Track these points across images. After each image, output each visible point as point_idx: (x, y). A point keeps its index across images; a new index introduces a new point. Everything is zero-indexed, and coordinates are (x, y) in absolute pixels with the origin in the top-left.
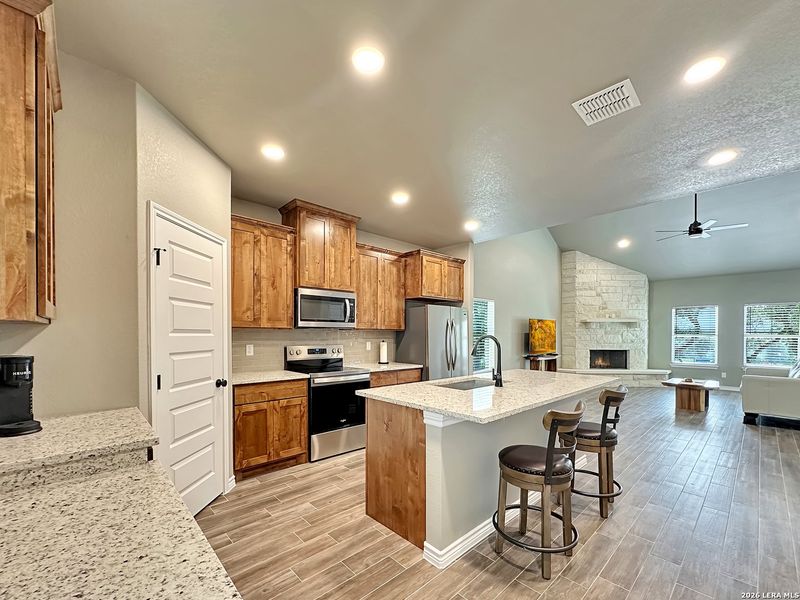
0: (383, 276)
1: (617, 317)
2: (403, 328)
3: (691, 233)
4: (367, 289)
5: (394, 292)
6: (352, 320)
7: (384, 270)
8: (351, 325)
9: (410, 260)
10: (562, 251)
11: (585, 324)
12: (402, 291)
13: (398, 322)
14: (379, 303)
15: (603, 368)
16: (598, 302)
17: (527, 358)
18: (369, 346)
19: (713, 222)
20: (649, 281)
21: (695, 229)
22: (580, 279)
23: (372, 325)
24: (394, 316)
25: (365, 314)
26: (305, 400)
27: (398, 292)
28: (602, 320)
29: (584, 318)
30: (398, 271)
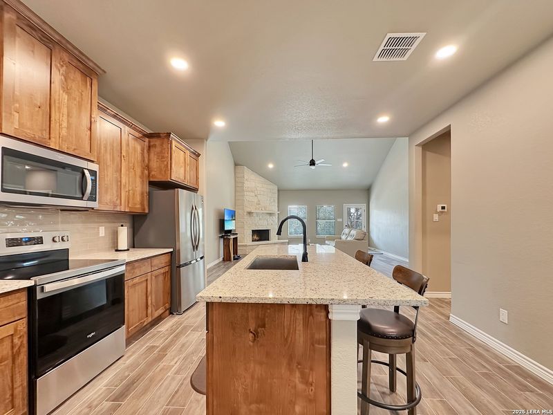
0: (127, 151)
1: (265, 210)
2: (147, 211)
3: (310, 165)
4: (109, 163)
5: (138, 171)
6: (92, 198)
7: (128, 145)
8: (90, 204)
9: (156, 142)
10: (236, 165)
11: (250, 213)
12: (146, 172)
13: (142, 204)
14: (123, 181)
15: (258, 241)
16: (255, 200)
17: (221, 237)
18: (102, 231)
19: (323, 160)
20: (278, 190)
21: (312, 163)
22: (247, 184)
23: (115, 206)
24: (138, 198)
25: (106, 192)
26: (23, 326)
27: (143, 173)
28: (257, 211)
29: (249, 210)
30: (143, 150)
